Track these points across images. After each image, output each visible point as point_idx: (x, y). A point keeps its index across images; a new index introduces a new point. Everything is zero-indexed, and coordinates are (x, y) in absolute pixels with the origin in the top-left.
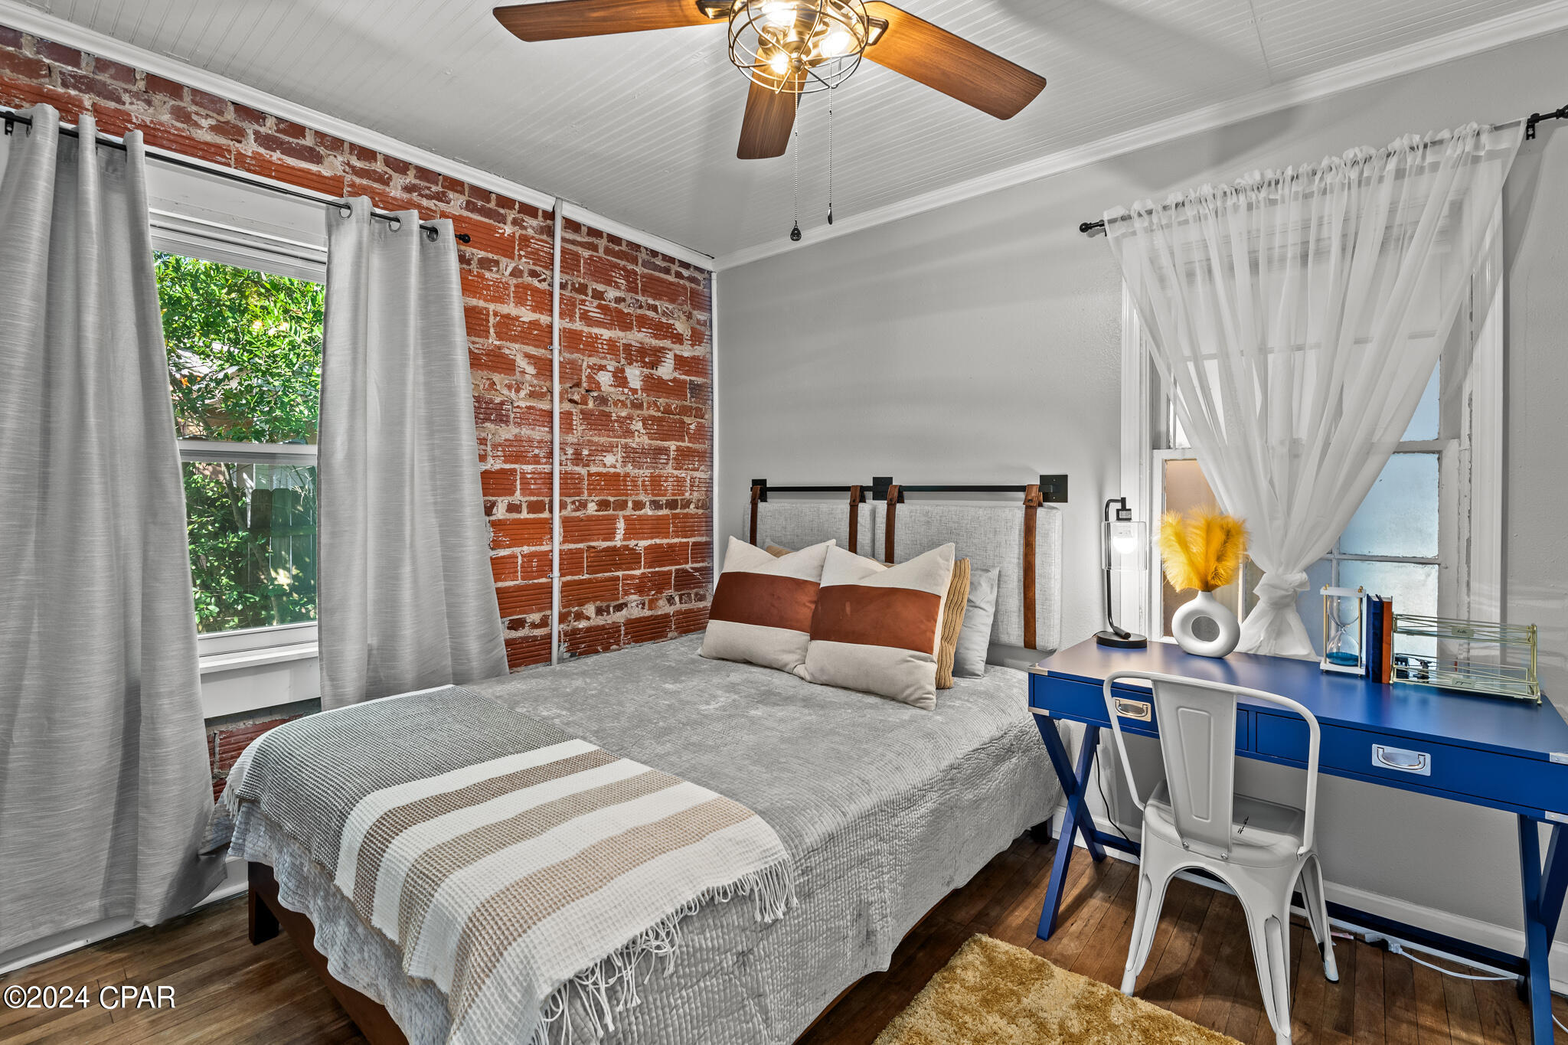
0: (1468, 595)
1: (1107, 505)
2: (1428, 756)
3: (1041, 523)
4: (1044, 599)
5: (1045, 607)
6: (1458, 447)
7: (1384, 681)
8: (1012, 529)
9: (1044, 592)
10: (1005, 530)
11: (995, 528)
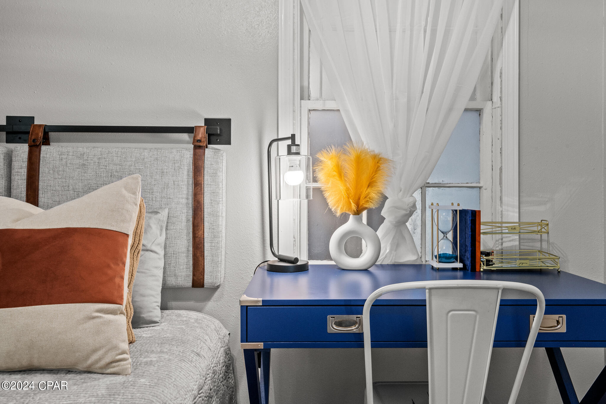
0: (501, 206)
1: (270, 145)
2: (564, 316)
3: (210, 163)
4: (213, 237)
5: (213, 244)
6: (491, 106)
7: (477, 270)
8: (180, 170)
9: (213, 230)
10: (173, 171)
11: (162, 170)
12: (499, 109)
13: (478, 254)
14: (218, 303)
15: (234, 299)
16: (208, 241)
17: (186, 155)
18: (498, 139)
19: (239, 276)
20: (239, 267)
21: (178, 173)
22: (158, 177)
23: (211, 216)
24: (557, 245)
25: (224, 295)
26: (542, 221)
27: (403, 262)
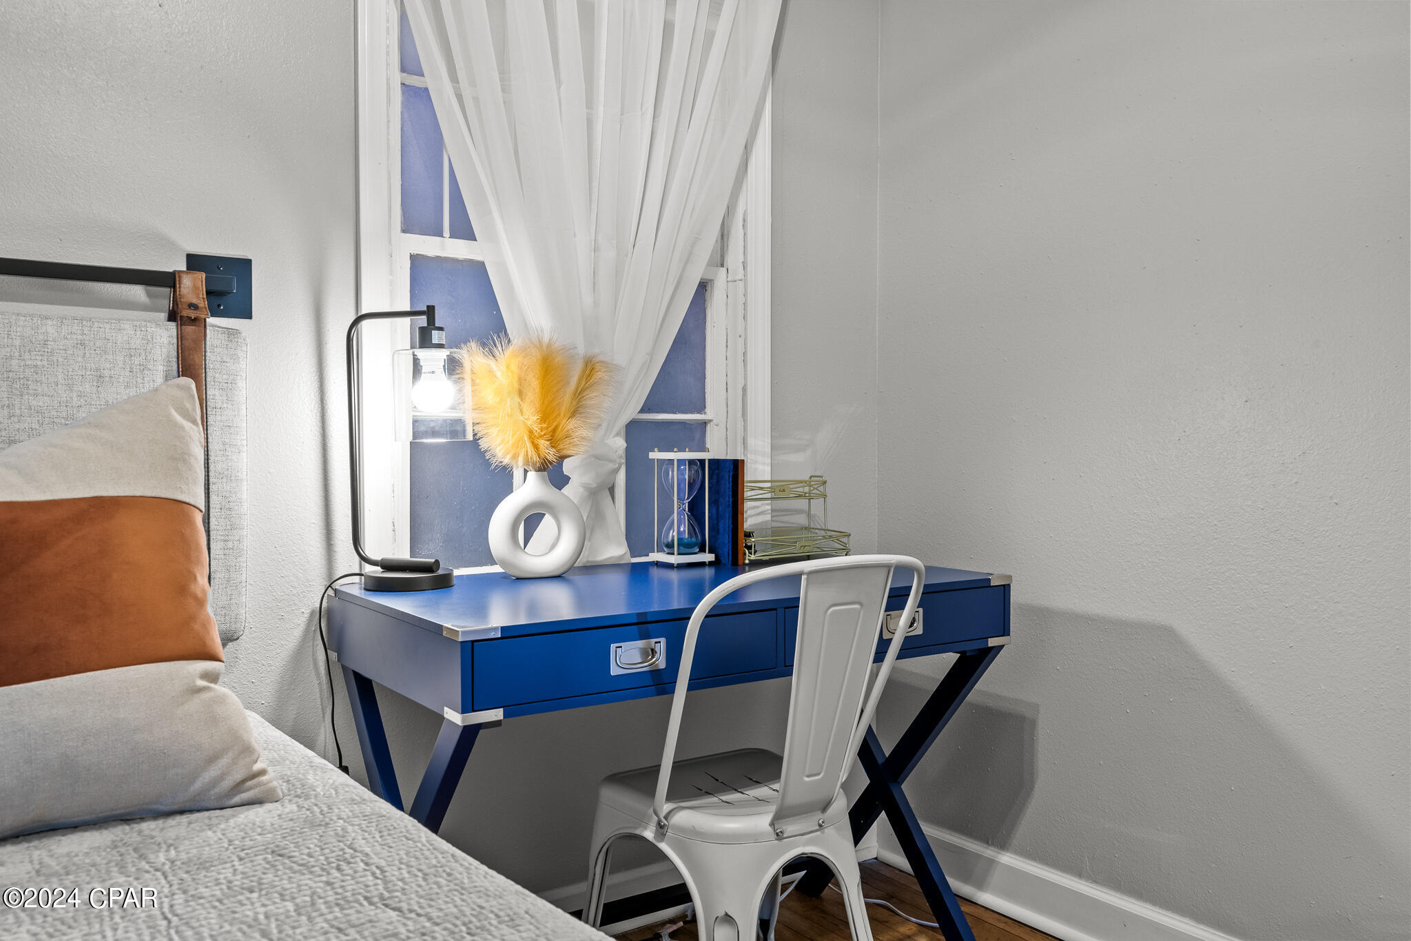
0: (745, 455)
1: (354, 325)
2: (921, 610)
3: (219, 359)
4: (228, 527)
5: (230, 545)
6: (725, 277)
7: (740, 562)
8: (146, 372)
9: (228, 512)
10: (127, 373)
11: (97, 370)
12: (741, 284)
13: (741, 535)
14: (226, 679)
15: (263, 667)
16: (219, 537)
17: (158, 338)
18: (740, 336)
19: (274, 613)
20: (274, 594)
21: (140, 380)
22: (87, 387)
23: (224, 480)
24: (819, 518)
25: (240, 660)
26: (811, 477)
27: (601, 561)
